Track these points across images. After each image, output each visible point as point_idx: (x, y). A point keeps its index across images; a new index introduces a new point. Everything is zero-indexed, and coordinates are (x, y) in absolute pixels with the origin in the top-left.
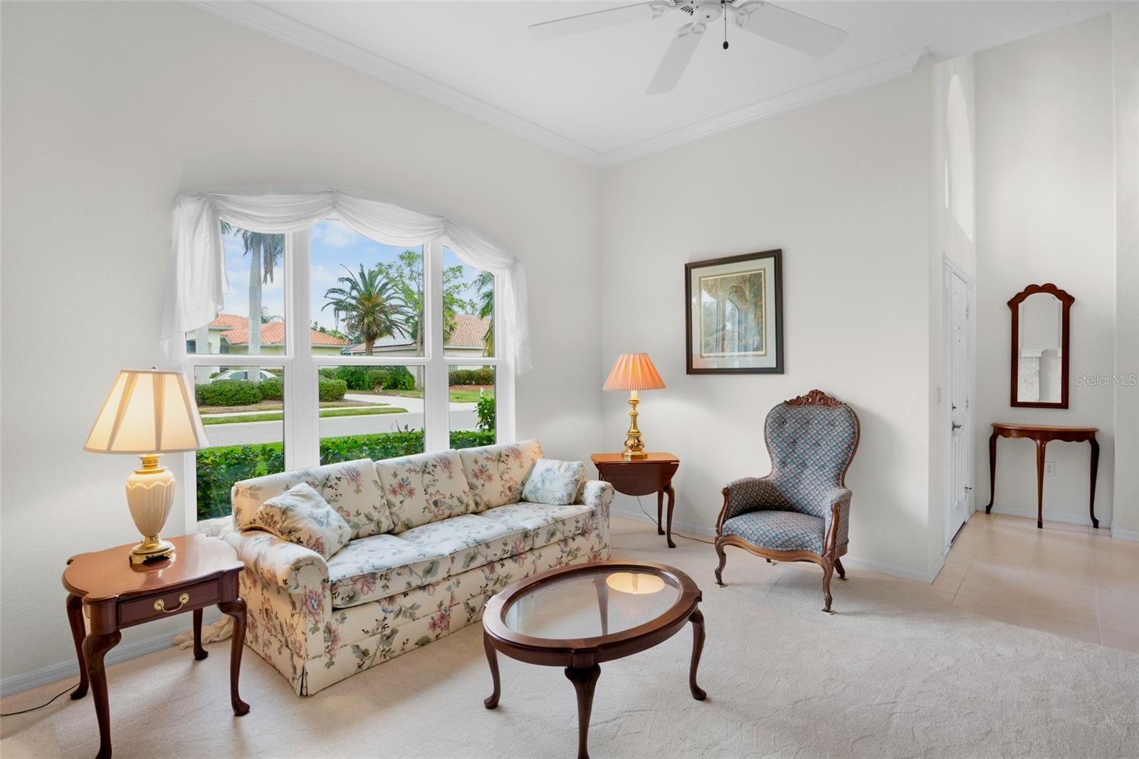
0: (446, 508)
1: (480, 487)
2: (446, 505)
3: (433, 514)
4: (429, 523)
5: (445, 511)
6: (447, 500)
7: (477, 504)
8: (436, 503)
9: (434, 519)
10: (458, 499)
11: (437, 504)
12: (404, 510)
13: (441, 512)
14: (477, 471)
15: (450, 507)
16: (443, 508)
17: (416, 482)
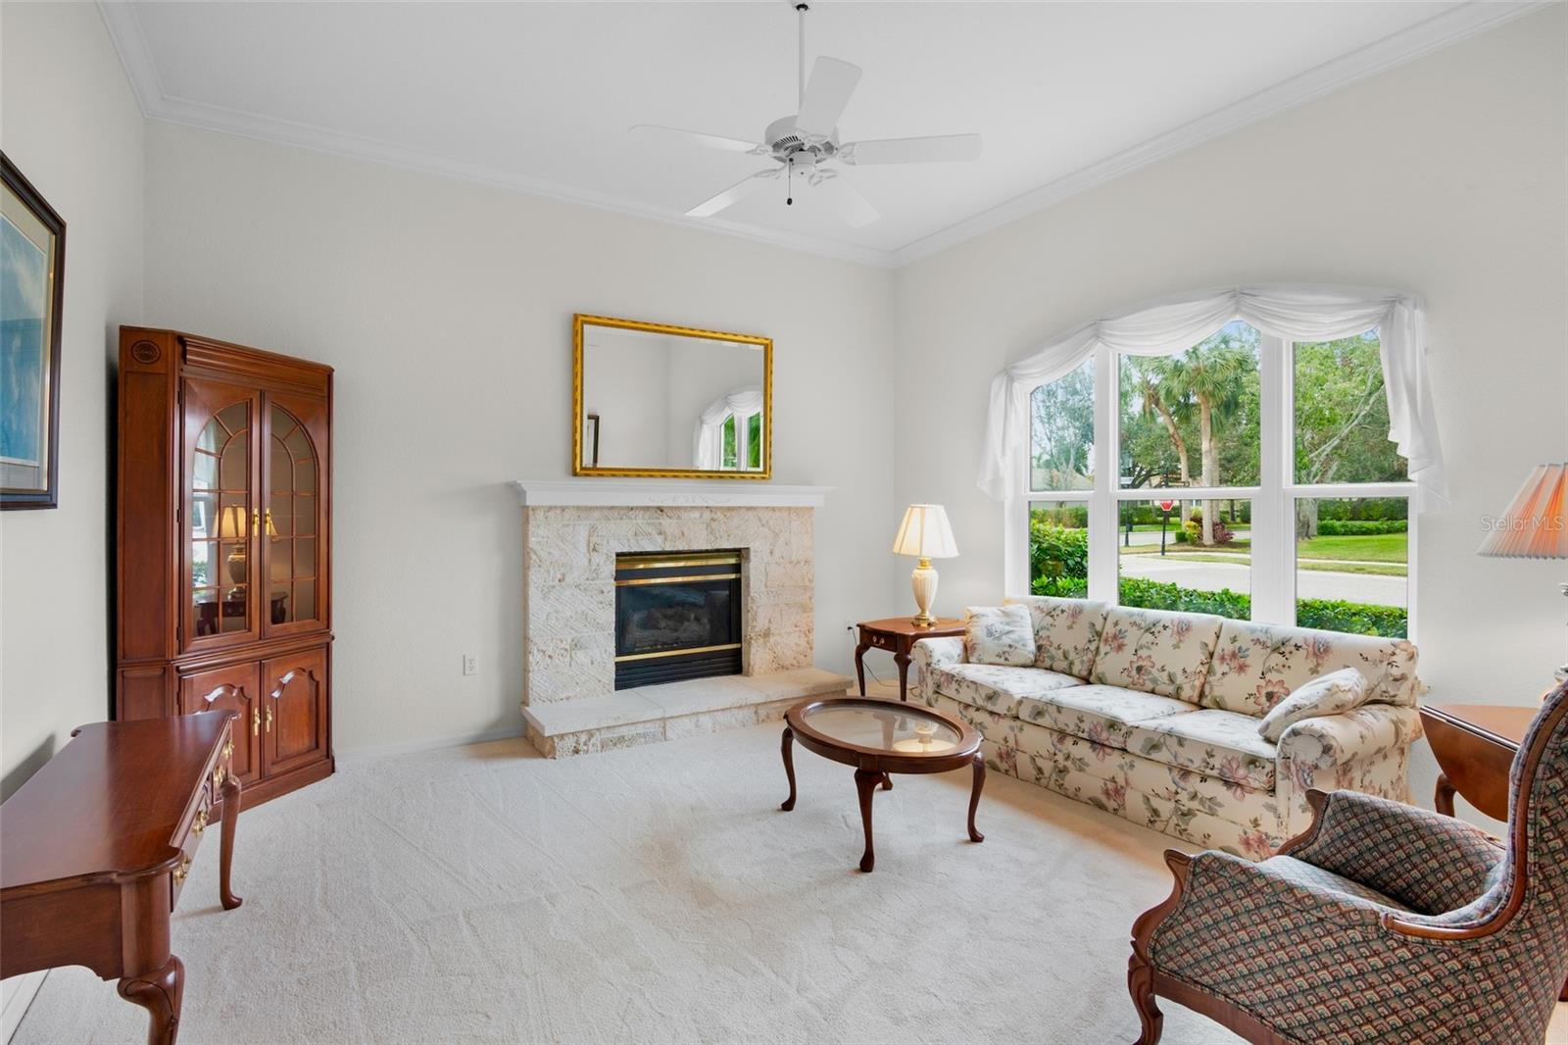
0: (1148, 679)
1: (1219, 675)
2: (1151, 676)
3: (1131, 680)
4: (1126, 687)
5: (1147, 682)
6: (1154, 671)
7: (1202, 695)
8: (1139, 669)
9: (1131, 686)
10: (1170, 676)
11: (1141, 670)
12: (1104, 663)
13: (1139, 679)
14: (1226, 652)
15: (1155, 681)
16: (1145, 678)
17: (1132, 639)
